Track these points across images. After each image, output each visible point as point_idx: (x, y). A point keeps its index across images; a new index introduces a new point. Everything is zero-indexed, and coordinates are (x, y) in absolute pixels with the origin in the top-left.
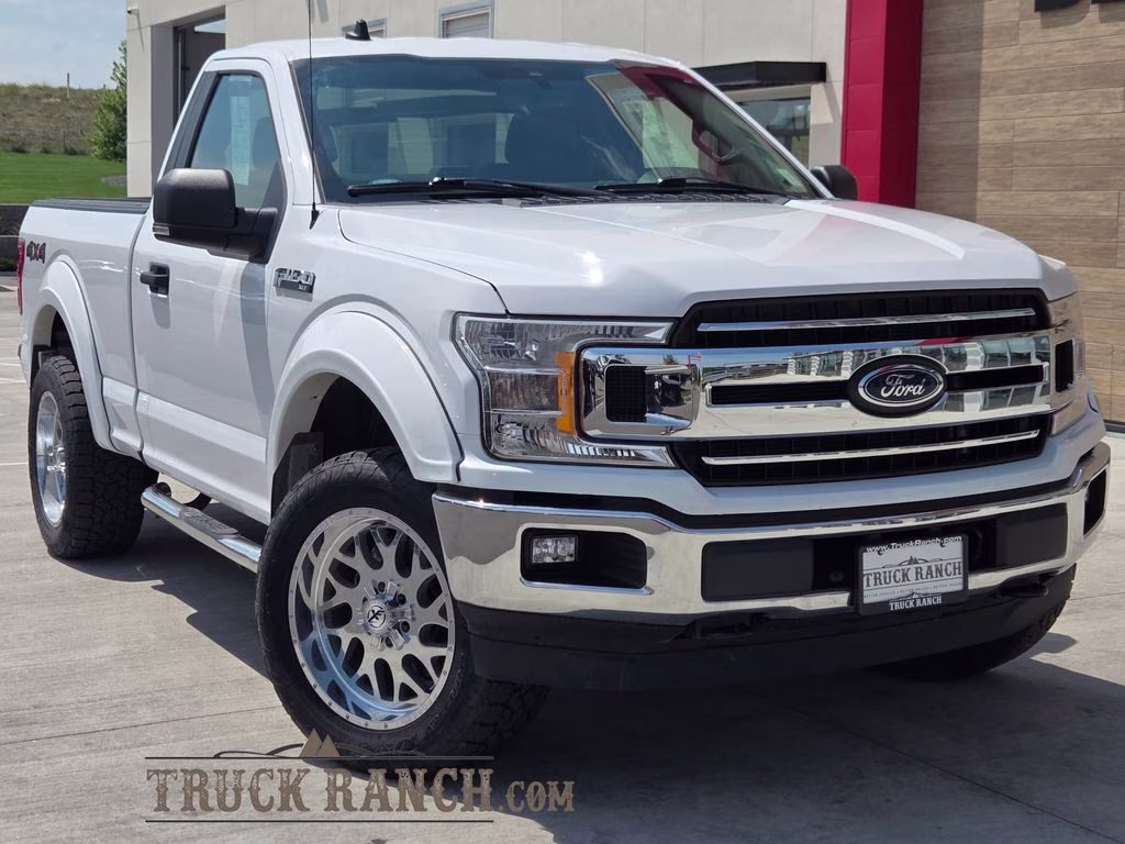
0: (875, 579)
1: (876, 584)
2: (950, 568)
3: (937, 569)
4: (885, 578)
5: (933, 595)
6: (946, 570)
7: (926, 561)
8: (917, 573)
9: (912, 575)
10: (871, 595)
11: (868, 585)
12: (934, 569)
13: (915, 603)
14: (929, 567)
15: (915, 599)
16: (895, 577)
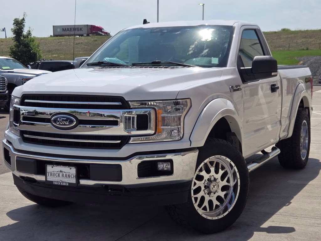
0: (51, 174)
1: (51, 176)
2: (72, 176)
3: (68, 175)
4: (53, 175)
5: (66, 183)
6: (71, 176)
7: (65, 172)
8: (62, 175)
9: (61, 175)
10: (50, 178)
11: (48, 176)
12: (67, 175)
13: (60, 183)
14: (66, 174)
15: (61, 182)
16: (56, 175)
